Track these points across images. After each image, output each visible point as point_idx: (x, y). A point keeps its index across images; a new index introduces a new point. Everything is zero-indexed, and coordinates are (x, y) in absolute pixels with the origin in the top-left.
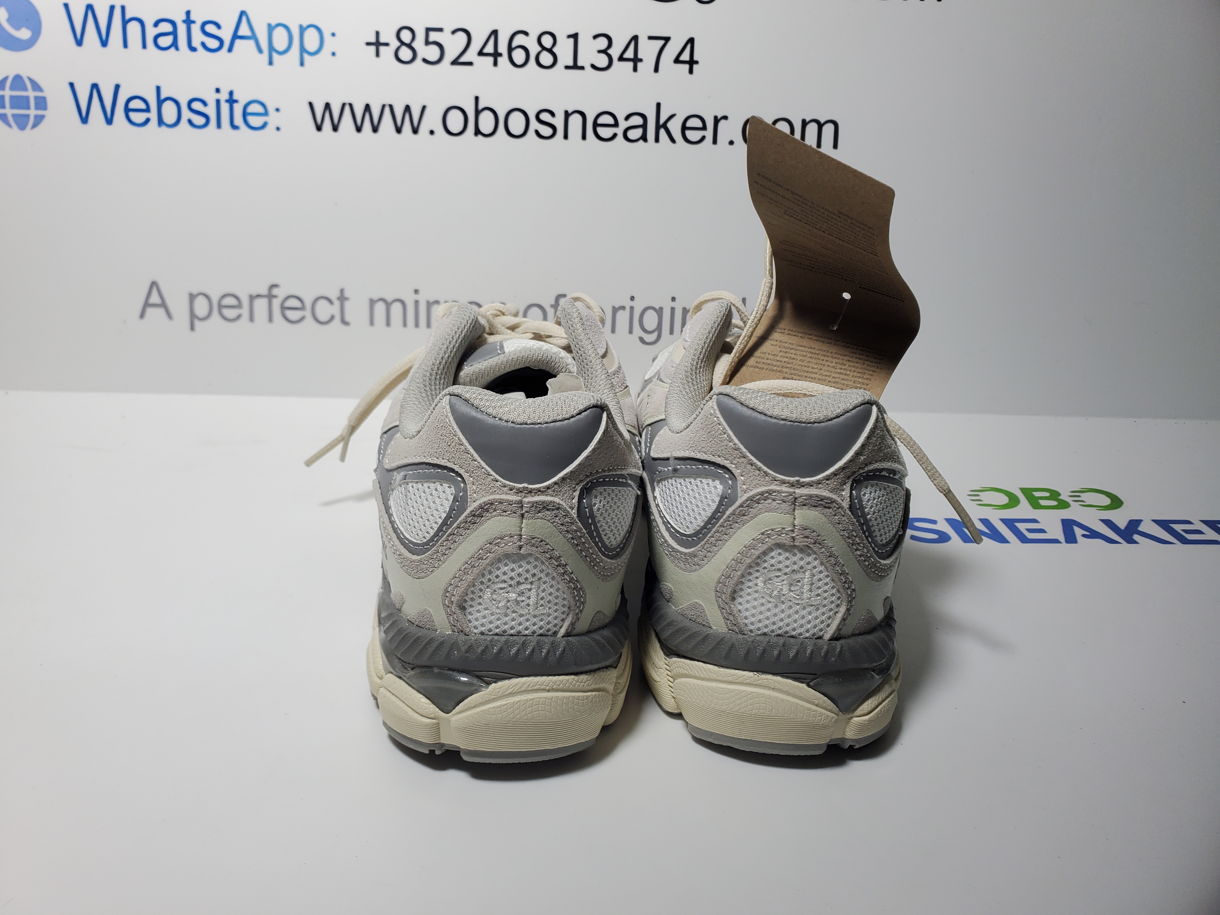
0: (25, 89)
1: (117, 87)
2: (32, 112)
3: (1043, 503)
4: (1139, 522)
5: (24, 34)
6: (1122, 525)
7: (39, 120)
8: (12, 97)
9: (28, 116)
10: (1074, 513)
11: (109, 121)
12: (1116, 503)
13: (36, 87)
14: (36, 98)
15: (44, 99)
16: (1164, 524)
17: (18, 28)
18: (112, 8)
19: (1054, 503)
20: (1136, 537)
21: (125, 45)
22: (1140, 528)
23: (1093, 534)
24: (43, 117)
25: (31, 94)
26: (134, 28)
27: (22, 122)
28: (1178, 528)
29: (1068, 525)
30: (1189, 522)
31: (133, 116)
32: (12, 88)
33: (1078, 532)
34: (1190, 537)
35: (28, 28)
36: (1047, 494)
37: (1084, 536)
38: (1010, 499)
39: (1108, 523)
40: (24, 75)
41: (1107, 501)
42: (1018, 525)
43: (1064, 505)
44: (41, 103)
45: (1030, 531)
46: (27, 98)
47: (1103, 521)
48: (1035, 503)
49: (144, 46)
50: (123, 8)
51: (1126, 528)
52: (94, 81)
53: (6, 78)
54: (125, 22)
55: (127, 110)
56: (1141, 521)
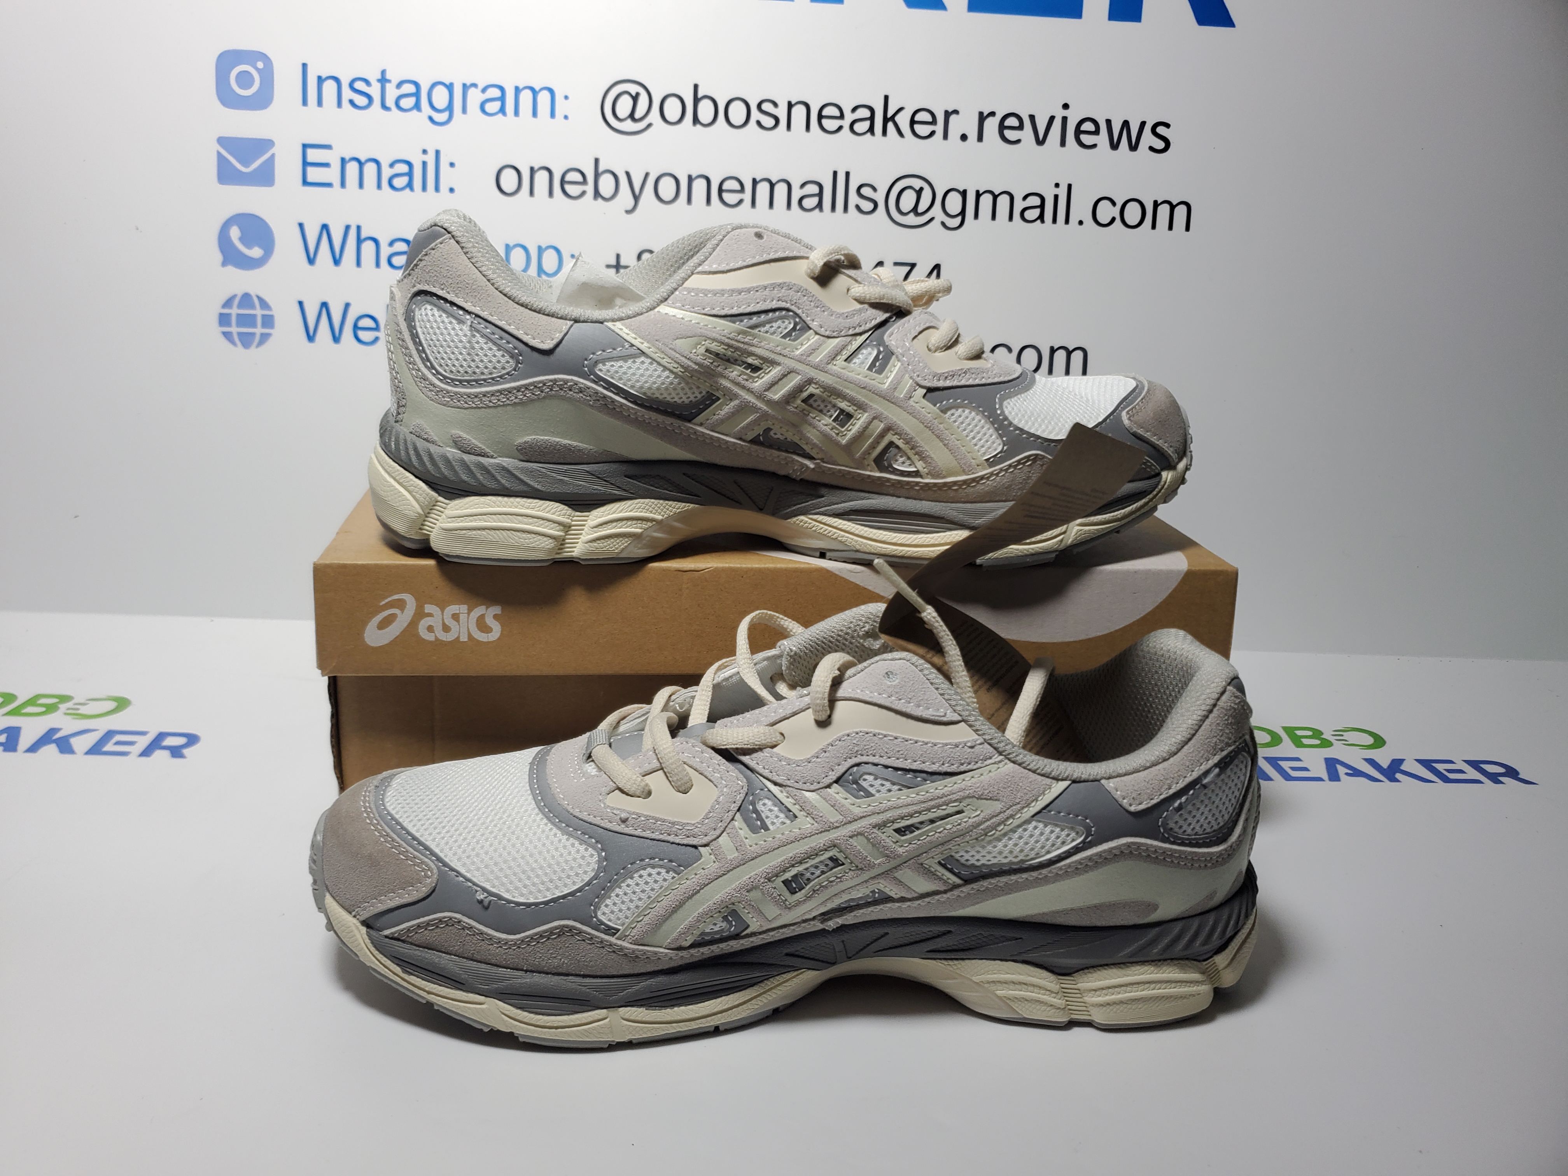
0: (253, 307)
1: (347, 305)
2: (259, 330)
3: (1306, 741)
4: (1401, 761)
5: (256, 252)
6: (1385, 764)
7: (265, 337)
8: (238, 315)
9: (253, 334)
10: (1337, 751)
11: (336, 339)
12: (1379, 742)
13: (264, 304)
14: (263, 316)
15: (272, 317)
16: (1427, 764)
17: (249, 247)
18: (348, 228)
19: (1318, 742)
20: (1398, 776)
21: (358, 264)
22: (1403, 767)
23: (1356, 773)
24: (269, 335)
25: (259, 312)
26: (368, 248)
27: (246, 341)
28: (1440, 767)
29: (1331, 764)
30: (1451, 762)
31: (362, 335)
32: (240, 306)
33: (1341, 770)
34: (1452, 776)
35: (260, 247)
36: (1310, 733)
37: (1347, 774)
38: (1272, 737)
39: (1371, 762)
40: (253, 293)
41: (1370, 740)
42: (1280, 763)
43: (1326, 744)
44: (268, 321)
45: (1293, 769)
46: (254, 316)
47: (1366, 760)
48: (1297, 742)
49: (378, 265)
50: (359, 228)
51: (1389, 767)
52: (324, 300)
53: (235, 296)
54: (359, 241)
55: (356, 327)
56: (1404, 760)
